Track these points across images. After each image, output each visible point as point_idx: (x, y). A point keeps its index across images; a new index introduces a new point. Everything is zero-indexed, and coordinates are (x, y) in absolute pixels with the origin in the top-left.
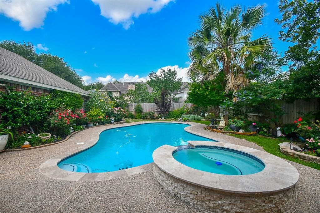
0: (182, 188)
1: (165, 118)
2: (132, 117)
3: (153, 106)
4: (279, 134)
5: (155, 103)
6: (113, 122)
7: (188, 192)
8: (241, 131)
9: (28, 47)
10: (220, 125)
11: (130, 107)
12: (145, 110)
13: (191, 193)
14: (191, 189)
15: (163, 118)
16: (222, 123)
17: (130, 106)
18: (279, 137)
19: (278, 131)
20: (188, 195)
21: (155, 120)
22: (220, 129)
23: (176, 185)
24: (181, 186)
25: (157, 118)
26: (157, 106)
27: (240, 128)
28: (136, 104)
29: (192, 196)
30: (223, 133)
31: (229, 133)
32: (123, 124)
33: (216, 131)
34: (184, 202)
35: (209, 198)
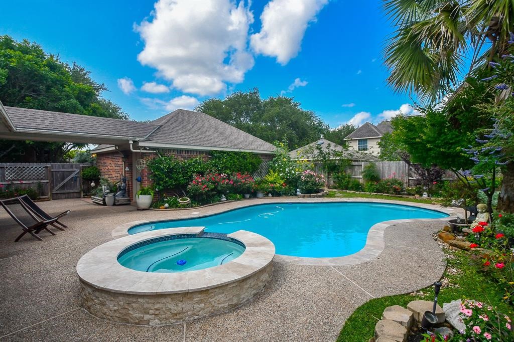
1: (428, 196)
2: (357, 187)
3: (407, 167)
6: (298, 193)
9: (255, 93)
11: (356, 169)
12: (386, 175)
15: (425, 195)
17: (357, 167)
21: (402, 197)
25: (409, 194)
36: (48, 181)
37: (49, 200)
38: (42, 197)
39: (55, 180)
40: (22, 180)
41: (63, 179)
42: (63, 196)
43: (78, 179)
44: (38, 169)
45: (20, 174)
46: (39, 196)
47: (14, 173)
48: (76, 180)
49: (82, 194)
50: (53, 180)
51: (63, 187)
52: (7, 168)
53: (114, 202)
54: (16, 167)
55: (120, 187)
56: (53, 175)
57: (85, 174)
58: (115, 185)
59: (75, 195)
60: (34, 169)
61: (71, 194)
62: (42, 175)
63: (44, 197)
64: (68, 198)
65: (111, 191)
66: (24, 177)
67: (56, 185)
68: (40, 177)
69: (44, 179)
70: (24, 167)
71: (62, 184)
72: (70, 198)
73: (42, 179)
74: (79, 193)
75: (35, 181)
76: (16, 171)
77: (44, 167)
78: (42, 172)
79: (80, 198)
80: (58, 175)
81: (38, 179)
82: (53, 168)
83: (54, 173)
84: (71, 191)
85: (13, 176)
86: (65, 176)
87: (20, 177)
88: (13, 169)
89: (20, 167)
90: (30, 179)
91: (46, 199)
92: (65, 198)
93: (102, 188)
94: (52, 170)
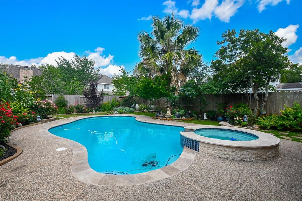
0: (247, 153)
1: (96, 112)
3: (79, 98)
4: (205, 118)
5: (84, 95)
6: (39, 119)
7: (252, 154)
8: (183, 117)
10: (167, 114)
13: (254, 154)
14: (254, 151)
15: (94, 112)
16: (169, 113)
18: (206, 120)
19: (205, 116)
20: (252, 156)
22: (168, 117)
23: (242, 153)
24: (246, 152)
25: (87, 112)
26: (86, 98)
27: (182, 116)
28: (57, 96)
29: (254, 156)
30: (173, 120)
31: (178, 120)
32: (54, 121)
33: (166, 120)
34: (249, 161)
35: (263, 153)
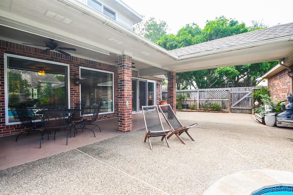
36: (228, 100)
37: (229, 113)
38: (224, 110)
39: (233, 99)
40: (213, 98)
41: (239, 99)
42: (238, 111)
43: (250, 99)
44: (222, 92)
45: (212, 95)
46: (222, 109)
47: (209, 94)
48: (248, 100)
49: (253, 111)
50: (232, 99)
51: (238, 105)
52: (206, 91)
53: (276, 123)
54: (210, 91)
55: (284, 106)
56: (231, 95)
57: (255, 95)
58: (278, 105)
59: (248, 111)
60: (220, 92)
61: (244, 110)
62: (224, 96)
63: (225, 110)
64: (242, 113)
65: (274, 111)
66: (214, 97)
67: (234, 103)
68: (223, 97)
69: (226, 99)
70: (214, 91)
71: (238, 102)
72: (244, 113)
73: (224, 98)
74: (251, 110)
75: (220, 100)
76: (210, 93)
77: (226, 91)
78: (224, 94)
79: (251, 114)
80: (235, 96)
81: (222, 98)
82: (232, 91)
83: (233, 94)
84: (244, 108)
85: (209, 96)
86: (240, 97)
87: (212, 97)
88: (209, 92)
89: (212, 91)
90: (217, 98)
91: (226, 112)
92: (240, 113)
93: (264, 107)
94: (231, 92)
